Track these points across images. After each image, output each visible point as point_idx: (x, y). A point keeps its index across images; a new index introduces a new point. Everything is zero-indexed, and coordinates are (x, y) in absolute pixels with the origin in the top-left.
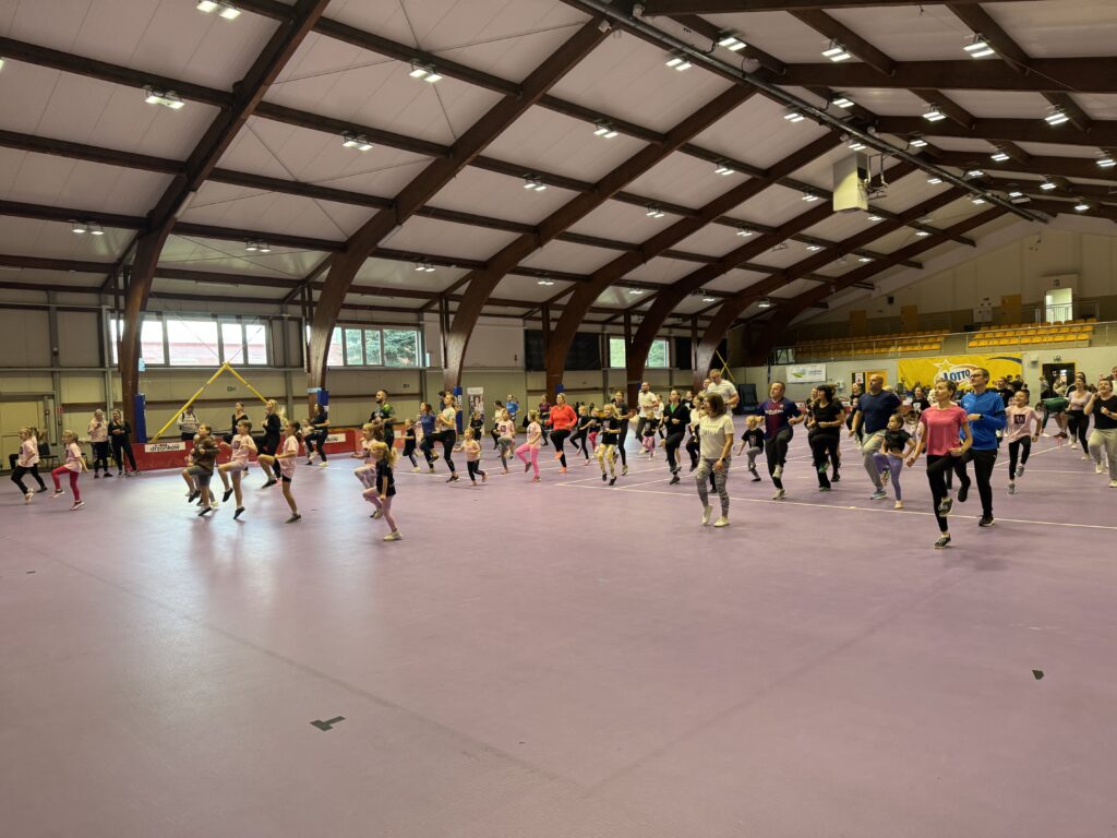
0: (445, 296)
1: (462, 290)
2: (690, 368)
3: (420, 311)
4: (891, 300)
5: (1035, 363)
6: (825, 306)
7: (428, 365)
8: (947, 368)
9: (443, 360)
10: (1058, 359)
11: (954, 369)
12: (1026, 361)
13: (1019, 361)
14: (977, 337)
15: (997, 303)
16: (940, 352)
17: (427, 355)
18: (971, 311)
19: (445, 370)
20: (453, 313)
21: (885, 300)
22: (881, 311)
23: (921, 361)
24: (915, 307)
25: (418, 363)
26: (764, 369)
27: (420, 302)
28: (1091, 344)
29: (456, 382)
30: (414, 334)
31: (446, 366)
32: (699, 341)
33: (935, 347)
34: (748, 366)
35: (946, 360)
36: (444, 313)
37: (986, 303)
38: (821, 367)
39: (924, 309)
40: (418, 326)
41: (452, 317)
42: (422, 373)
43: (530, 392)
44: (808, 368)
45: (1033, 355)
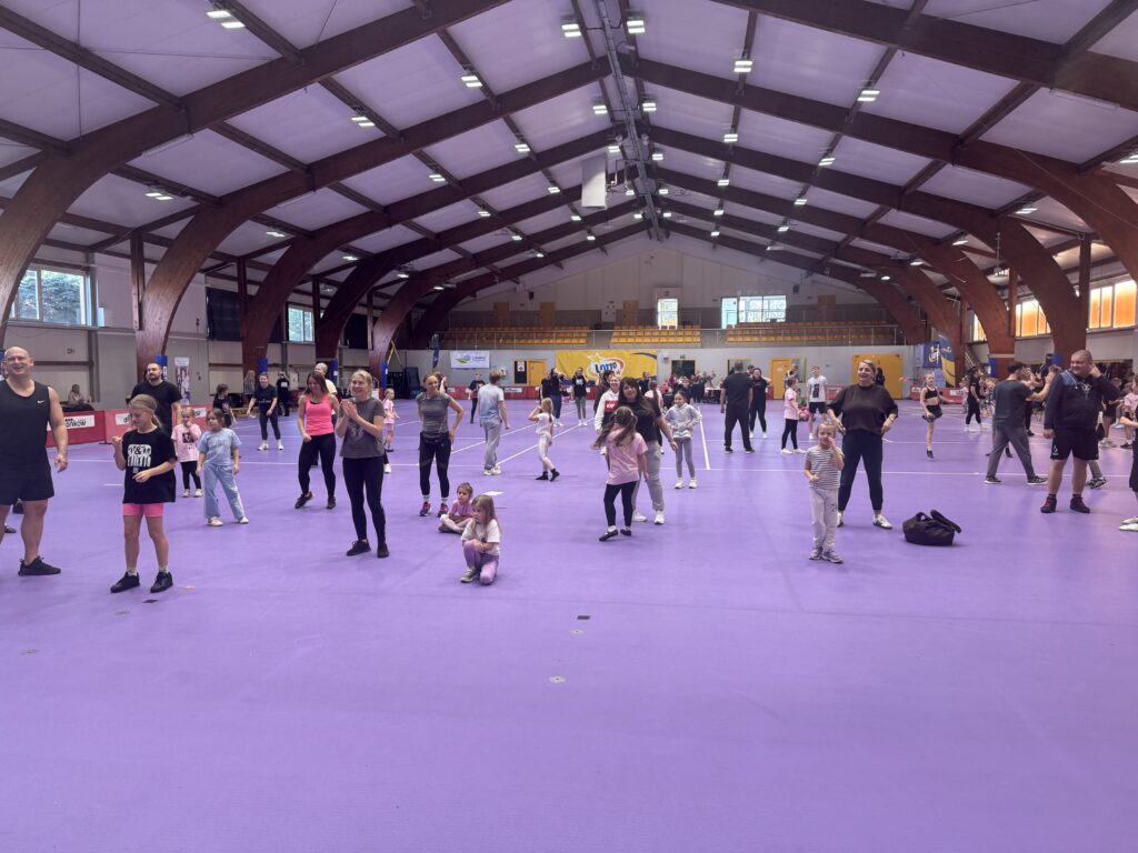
0: (140, 236)
1: (173, 230)
2: (365, 347)
3: (90, 249)
4: (531, 295)
5: (666, 359)
6: (475, 296)
7: (101, 322)
8: (598, 360)
9: (136, 317)
10: (683, 357)
11: (604, 361)
12: (660, 357)
13: (655, 357)
14: (615, 334)
15: (620, 306)
16: (589, 346)
17: (101, 311)
18: (599, 312)
19: (138, 334)
20: (153, 262)
21: (527, 294)
22: (523, 305)
23: (576, 353)
24: (553, 304)
25: (84, 319)
26: (429, 354)
27: (93, 236)
28: (702, 347)
29: (159, 349)
30: (78, 280)
31: (141, 327)
32: (375, 320)
33: (582, 341)
34: (409, 349)
35: (597, 353)
36: (138, 260)
37: (611, 306)
38: (485, 354)
39: (561, 306)
40: (87, 270)
41: (149, 268)
42: (91, 334)
43: (213, 366)
44: (473, 354)
45: (665, 353)
